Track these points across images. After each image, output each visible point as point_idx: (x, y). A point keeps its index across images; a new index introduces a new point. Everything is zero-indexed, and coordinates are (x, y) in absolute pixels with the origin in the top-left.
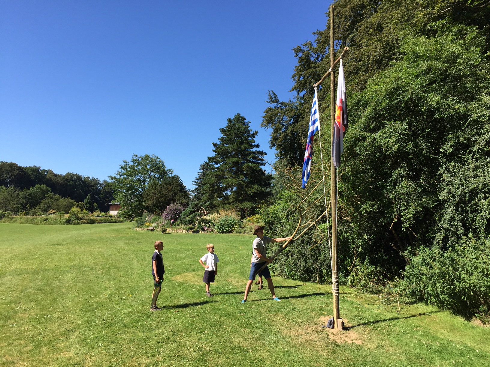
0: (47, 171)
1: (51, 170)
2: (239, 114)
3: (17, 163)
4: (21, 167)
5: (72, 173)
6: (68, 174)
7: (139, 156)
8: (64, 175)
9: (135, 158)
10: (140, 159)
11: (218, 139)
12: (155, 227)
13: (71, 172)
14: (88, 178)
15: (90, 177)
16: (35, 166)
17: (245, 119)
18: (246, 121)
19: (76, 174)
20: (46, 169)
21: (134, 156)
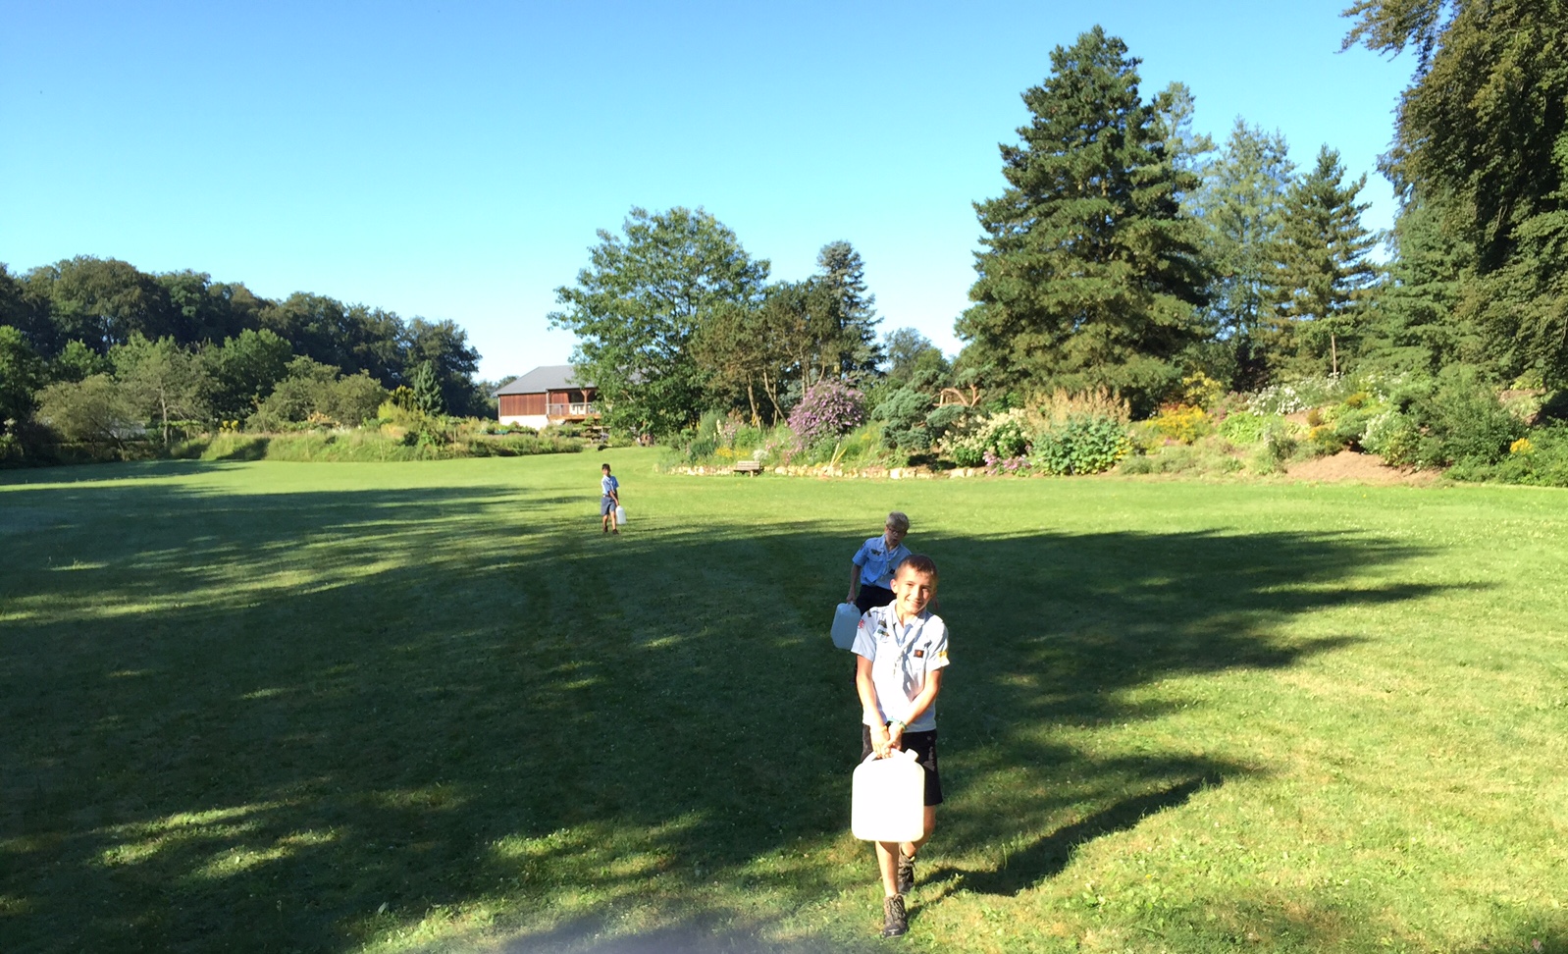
0: (228, 289)
1: (241, 286)
2: (1101, 30)
3: (131, 262)
4: (146, 275)
5: (308, 295)
6: (299, 298)
7: (651, 213)
8: (285, 300)
9: (637, 223)
10: (654, 225)
11: (1018, 131)
12: (764, 462)
13: (307, 291)
14: (363, 310)
15: (368, 308)
16: (189, 271)
17: (1124, 48)
18: (1125, 57)
19: (324, 298)
20: (226, 282)
21: (634, 214)
